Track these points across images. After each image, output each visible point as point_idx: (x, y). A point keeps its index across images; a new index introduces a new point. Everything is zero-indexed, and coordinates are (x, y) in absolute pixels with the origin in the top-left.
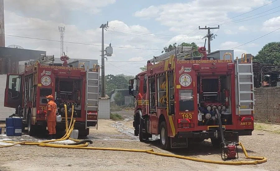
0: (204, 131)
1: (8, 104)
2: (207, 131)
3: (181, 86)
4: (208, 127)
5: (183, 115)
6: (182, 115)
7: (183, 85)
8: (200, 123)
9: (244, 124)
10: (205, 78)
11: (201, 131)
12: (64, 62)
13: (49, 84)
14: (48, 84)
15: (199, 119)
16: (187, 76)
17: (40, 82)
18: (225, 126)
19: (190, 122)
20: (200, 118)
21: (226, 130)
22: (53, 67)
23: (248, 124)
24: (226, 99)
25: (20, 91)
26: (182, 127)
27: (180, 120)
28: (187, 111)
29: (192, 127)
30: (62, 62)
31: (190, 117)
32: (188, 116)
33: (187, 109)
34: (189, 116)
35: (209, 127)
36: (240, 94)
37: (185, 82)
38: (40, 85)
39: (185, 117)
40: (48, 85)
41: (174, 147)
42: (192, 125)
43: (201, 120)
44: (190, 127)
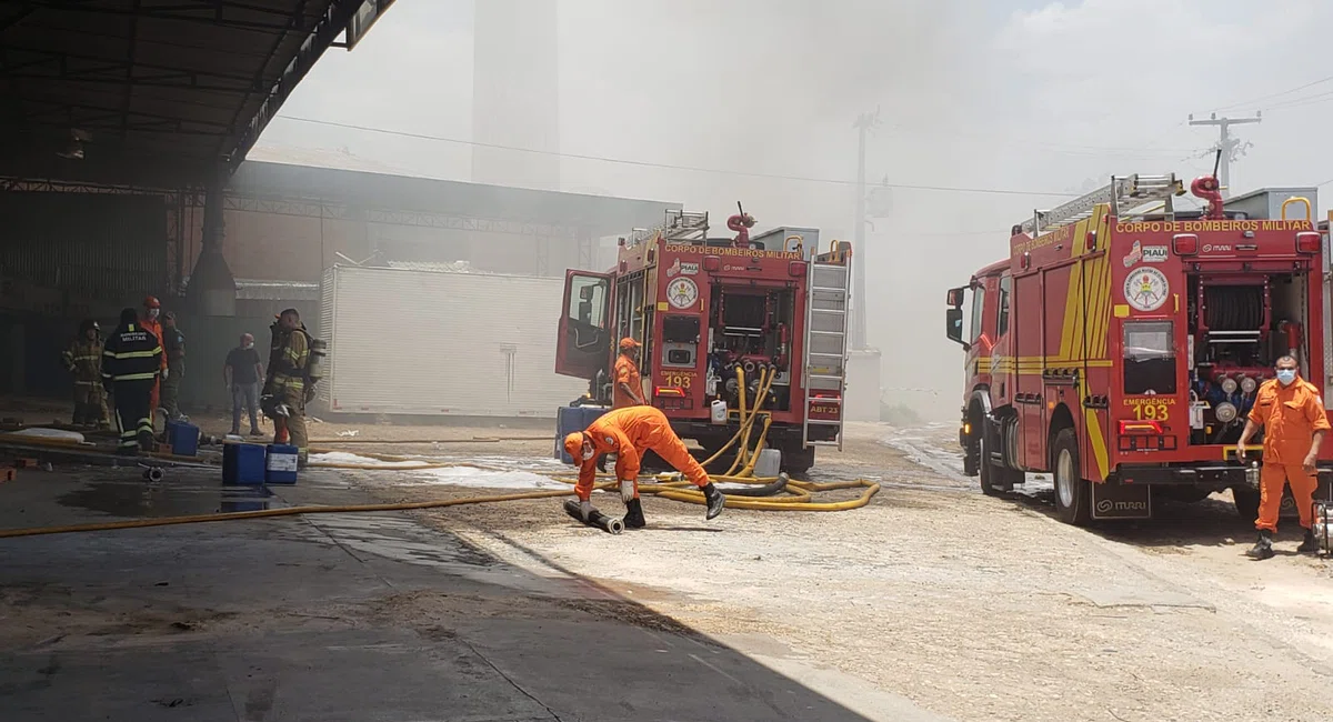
1: (566, 364)
3: (1131, 308)
4: (1226, 448)
5: (1138, 409)
6: (1135, 407)
7: (1139, 304)
8: (1197, 437)
10: (1215, 282)
12: (738, 233)
13: (691, 304)
14: (687, 304)
15: (1192, 422)
16: (1151, 276)
17: (662, 296)
19: (1158, 430)
20: (1195, 417)
22: (704, 250)
25: (602, 325)
26: (1134, 448)
27: (1126, 425)
28: (1150, 392)
29: (1170, 450)
30: (733, 235)
31: (1163, 416)
32: (1154, 413)
33: (1150, 388)
34: (1158, 412)
37: (1146, 293)
38: (663, 307)
39: (1144, 416)
40: (687, 306)
41: (1104, 514)
42: (1169, 442)
43: (1201, 427)
44: (1161, 447)
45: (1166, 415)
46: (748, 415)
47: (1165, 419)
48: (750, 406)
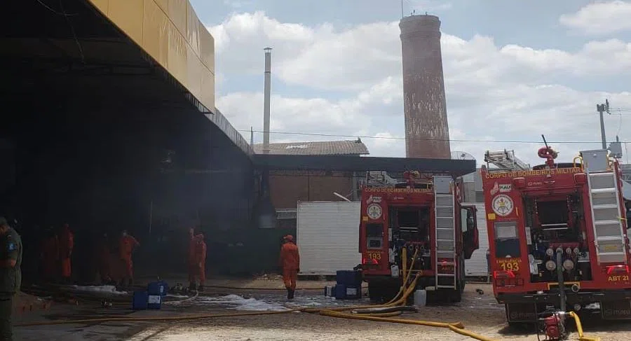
0: (540, 292)
2: (545, 292)
3: (496, 215)
4: (549, 284)
5: (504, 265)
6: (502, 264)
8: (534, 278)
9: (615, 279)
11: (535, 292)
14: (377, 217)
15: (532, 271)
18: (579, 283)
19: (514, 276)
20: (533, 269)
21: (580, 291)
23: (622, 278)
24: (582, 234)
26: (503, 285)
27: (497, 273)
28: (509, 256)
29: (520, 285)
31: (516, 268)
32: (511, 267)
33: (508, 254)
34: (514, 267)
35: (550, 286)
36: (596, 226)
39: (507, 268)
41: (514, 320)
42: (520, 282)
43: (537, 273)
44: (517, 285)
45: (518, 268)
46: (407, 272)
47: (517, 270)
48: (408, 267)
